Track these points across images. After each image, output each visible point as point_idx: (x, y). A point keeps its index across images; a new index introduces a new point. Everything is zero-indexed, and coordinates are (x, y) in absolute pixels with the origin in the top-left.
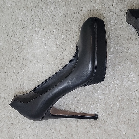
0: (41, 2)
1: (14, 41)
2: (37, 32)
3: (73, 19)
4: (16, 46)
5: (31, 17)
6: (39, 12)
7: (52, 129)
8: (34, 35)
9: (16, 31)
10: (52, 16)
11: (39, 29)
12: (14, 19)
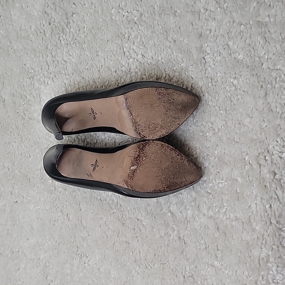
0: (50, 44)
1: (20, 95)
2: (46, 83)
3: (87, 67)
4: (22, 101)
5: (38, 63)
6: (48, 57)
7: (58, 212)
8: (43, 87)
9: (22, 81)
10: (63, 62)
11: (48, 79)
12: (21, 66)
